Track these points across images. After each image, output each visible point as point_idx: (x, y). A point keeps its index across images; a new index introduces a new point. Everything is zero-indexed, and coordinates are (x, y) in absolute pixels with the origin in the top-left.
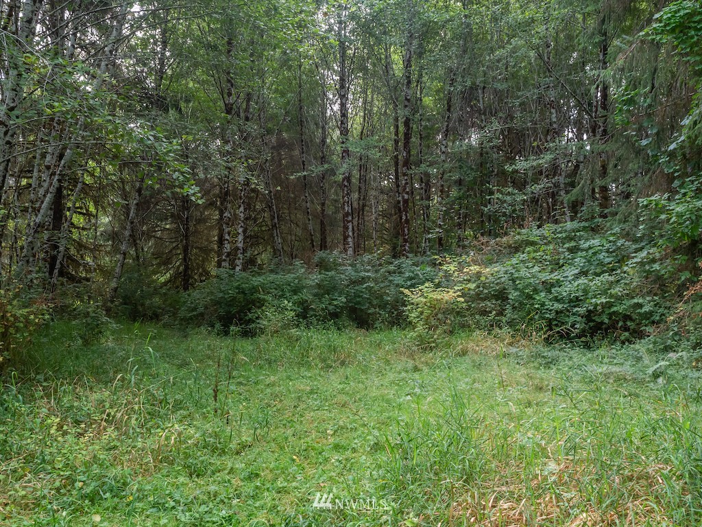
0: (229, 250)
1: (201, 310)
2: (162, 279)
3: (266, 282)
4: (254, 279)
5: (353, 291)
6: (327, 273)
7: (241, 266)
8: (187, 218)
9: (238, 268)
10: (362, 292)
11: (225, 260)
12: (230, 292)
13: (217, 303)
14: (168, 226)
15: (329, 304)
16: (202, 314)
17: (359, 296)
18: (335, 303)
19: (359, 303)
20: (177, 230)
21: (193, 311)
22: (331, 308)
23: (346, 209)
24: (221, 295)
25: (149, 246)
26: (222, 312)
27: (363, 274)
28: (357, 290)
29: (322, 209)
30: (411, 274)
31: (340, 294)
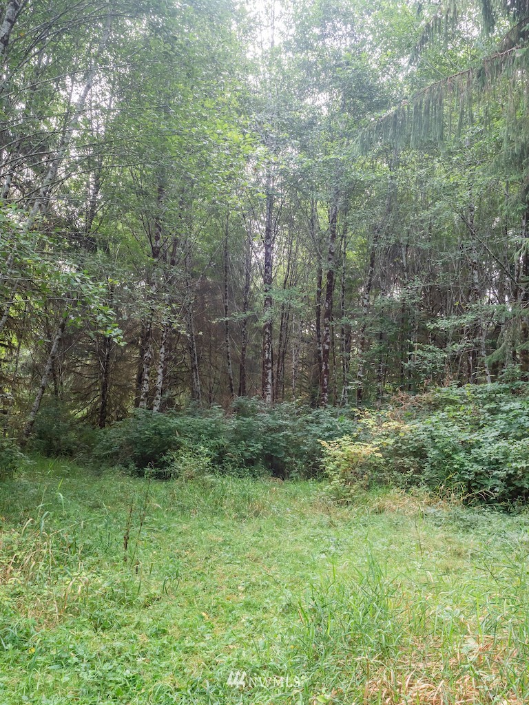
0: (147, 390)
1: (116, 449)
2: (79, 415)
3: (183, 424)
4: (171, 421)
5: (270, 438)
6: (245, 419)
7: (158, 407)
8: (108, 355)
9: (155, 409)
10: (279, 440)
11: (143, 400)
12: (146, 432)
13: (133, 443)
14: (88, 362)
15: (246, 450)
16: (117, 454)
17: (276, 444)
18: (252, 449)
19: (275, 451)
20: (97, 367)
21: (107, 449)
22: (247, 454)
23: (267, 355)
24: (137, 435)
25: (68, 381)
26: (137, 452)
27: (280, 422)
28: (274, 438)
29: (242, 354)
30: (329, 425)
31: (257, 441)
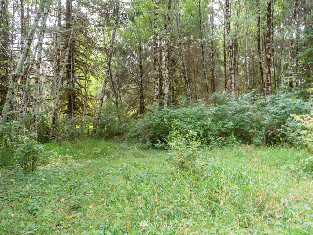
0: (158, 95)
1: (140, 132)
2: (131, 114)
3: (179, 113)
4: (171, 111)
5: (238, 118)
6: (220, 106)
7: (166, 104)
8: (141, 81)
9: (165, 106)
10: (245, 118)
11: (155, 101)
12: (156, 120)
13: (149, 127)
14: (133, 87)
15: (222, 127)
16: (139, 135)
17: (243, 121)
18: (226, 126)
19: (242, 126)
20: (137, 89)
21: (135, 132)
22: (223, 129)
23: (230, 66)
24: (151, 122)
25: (124, 99)
26: (151, 134)
27: (243, 106)
28: (241, 117)
29: (212, 73)
30: (284, 105)
31: (230, 120)
